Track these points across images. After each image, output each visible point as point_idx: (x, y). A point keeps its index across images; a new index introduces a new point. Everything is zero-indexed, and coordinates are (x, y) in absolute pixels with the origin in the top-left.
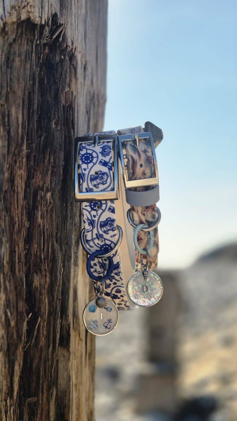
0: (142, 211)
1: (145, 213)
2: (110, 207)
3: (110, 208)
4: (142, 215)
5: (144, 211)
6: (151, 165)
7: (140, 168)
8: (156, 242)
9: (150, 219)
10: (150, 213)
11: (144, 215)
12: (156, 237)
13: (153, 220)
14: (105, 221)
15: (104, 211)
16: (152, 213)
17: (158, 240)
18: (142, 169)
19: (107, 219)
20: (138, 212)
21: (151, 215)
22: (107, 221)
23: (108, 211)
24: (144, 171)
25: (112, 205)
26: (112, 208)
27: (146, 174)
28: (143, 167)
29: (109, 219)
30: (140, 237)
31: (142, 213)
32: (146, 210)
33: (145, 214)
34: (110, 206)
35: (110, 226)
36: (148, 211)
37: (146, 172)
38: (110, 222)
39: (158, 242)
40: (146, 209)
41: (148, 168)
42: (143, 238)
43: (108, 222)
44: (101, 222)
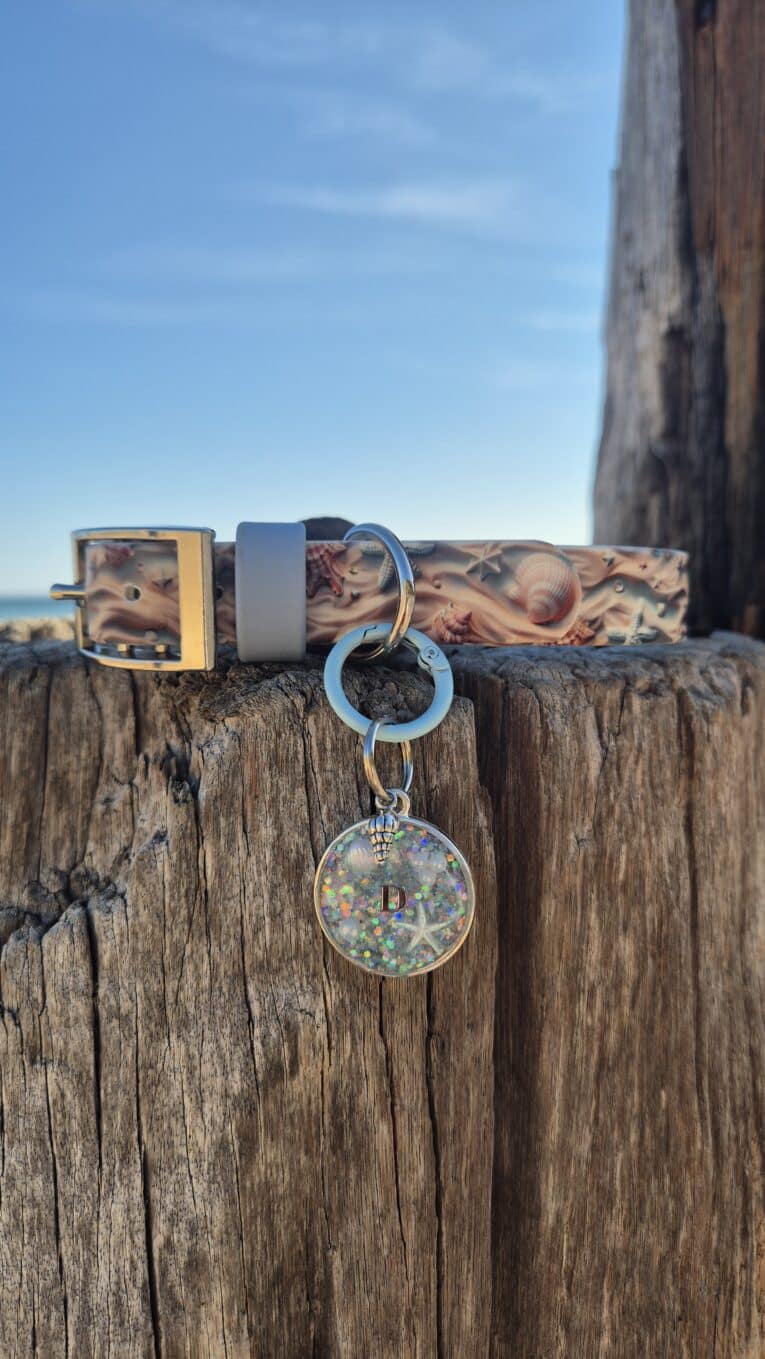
0: (335, 606)
1: (348, 591)
4: (354, 605)
5: (340, 596)
6: (132, 553)
7: (142, 597)
8: (498, 552)
9: (381, 575)
10: (352, 573)
11: (356, 598)
12: (471, 551)
13: (385, 562)
16: (355, 563)
17: (489, 547)
18: (144, 593)
20: (339, 624)
21: (364, 570)
24: (155, 584)
27: (168, 577)
28: (139, 589)
30: (457, 626)
31: (348, 606)
32: (335, 589)
33: (355, 591)
36: (343, 579)
37: (159, 578)
39: (496, 544)
40: (330, 586)
41: (141, 569)
42: (462, 612)
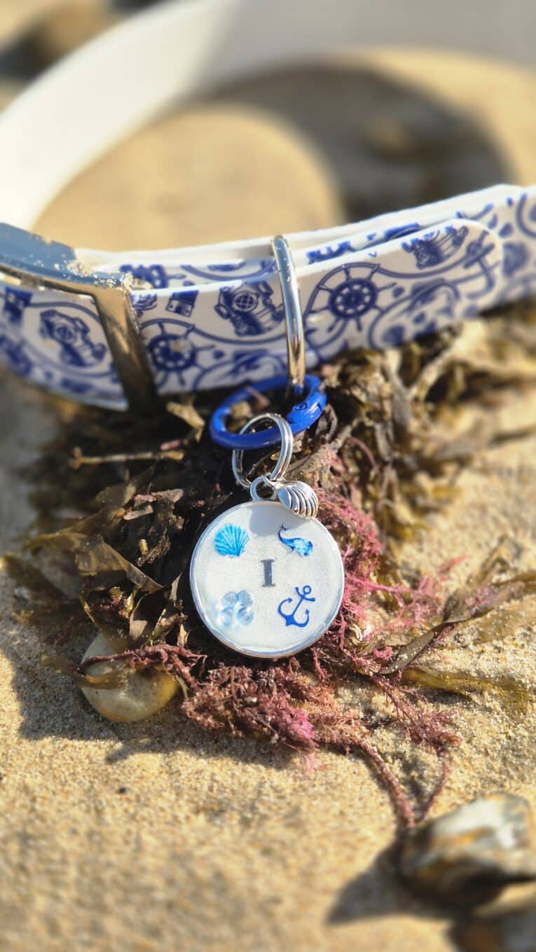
2: (173, 309)
3: (178, 310)
14: (234, 322)
15: (192, 329)
19: (227, 316)
22: (233, 315)
23: (189, 316)
25: (166, 304)
26: (175, 303)
29: (224, 311)
34: (167, 309)
35: (251, 302)
38: (235, 306)
43: (237, 312)
44: (238, 334)
